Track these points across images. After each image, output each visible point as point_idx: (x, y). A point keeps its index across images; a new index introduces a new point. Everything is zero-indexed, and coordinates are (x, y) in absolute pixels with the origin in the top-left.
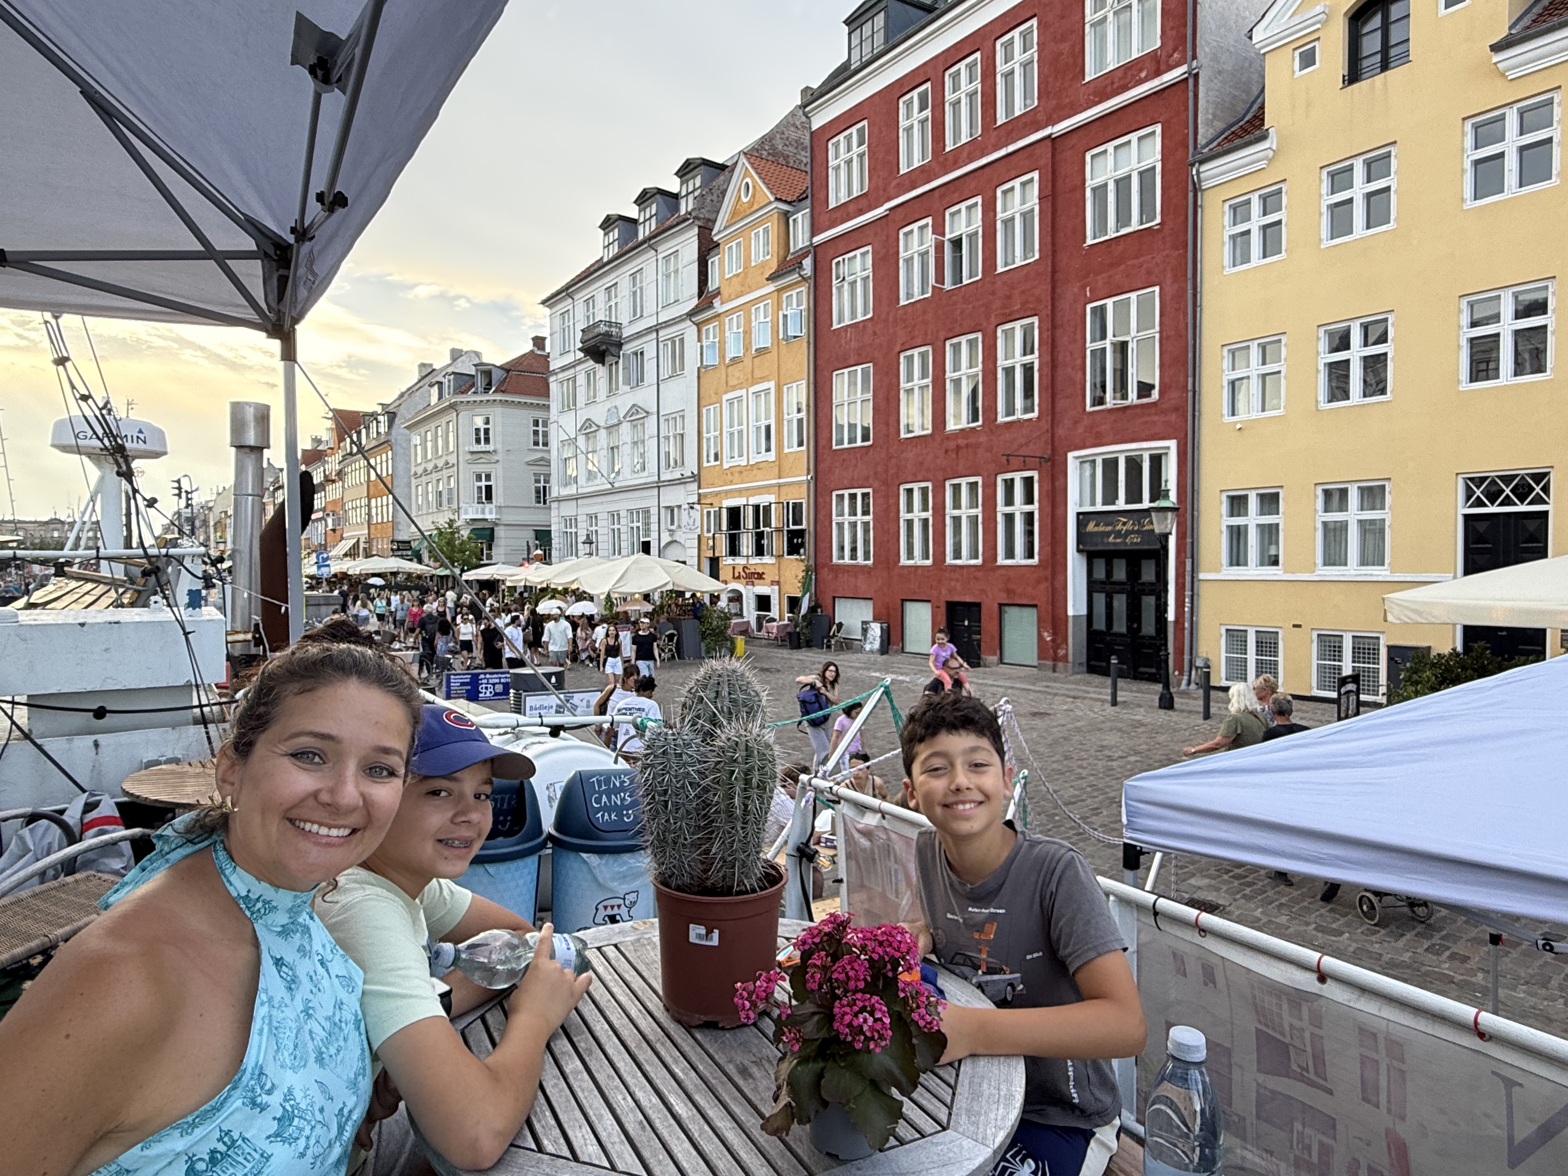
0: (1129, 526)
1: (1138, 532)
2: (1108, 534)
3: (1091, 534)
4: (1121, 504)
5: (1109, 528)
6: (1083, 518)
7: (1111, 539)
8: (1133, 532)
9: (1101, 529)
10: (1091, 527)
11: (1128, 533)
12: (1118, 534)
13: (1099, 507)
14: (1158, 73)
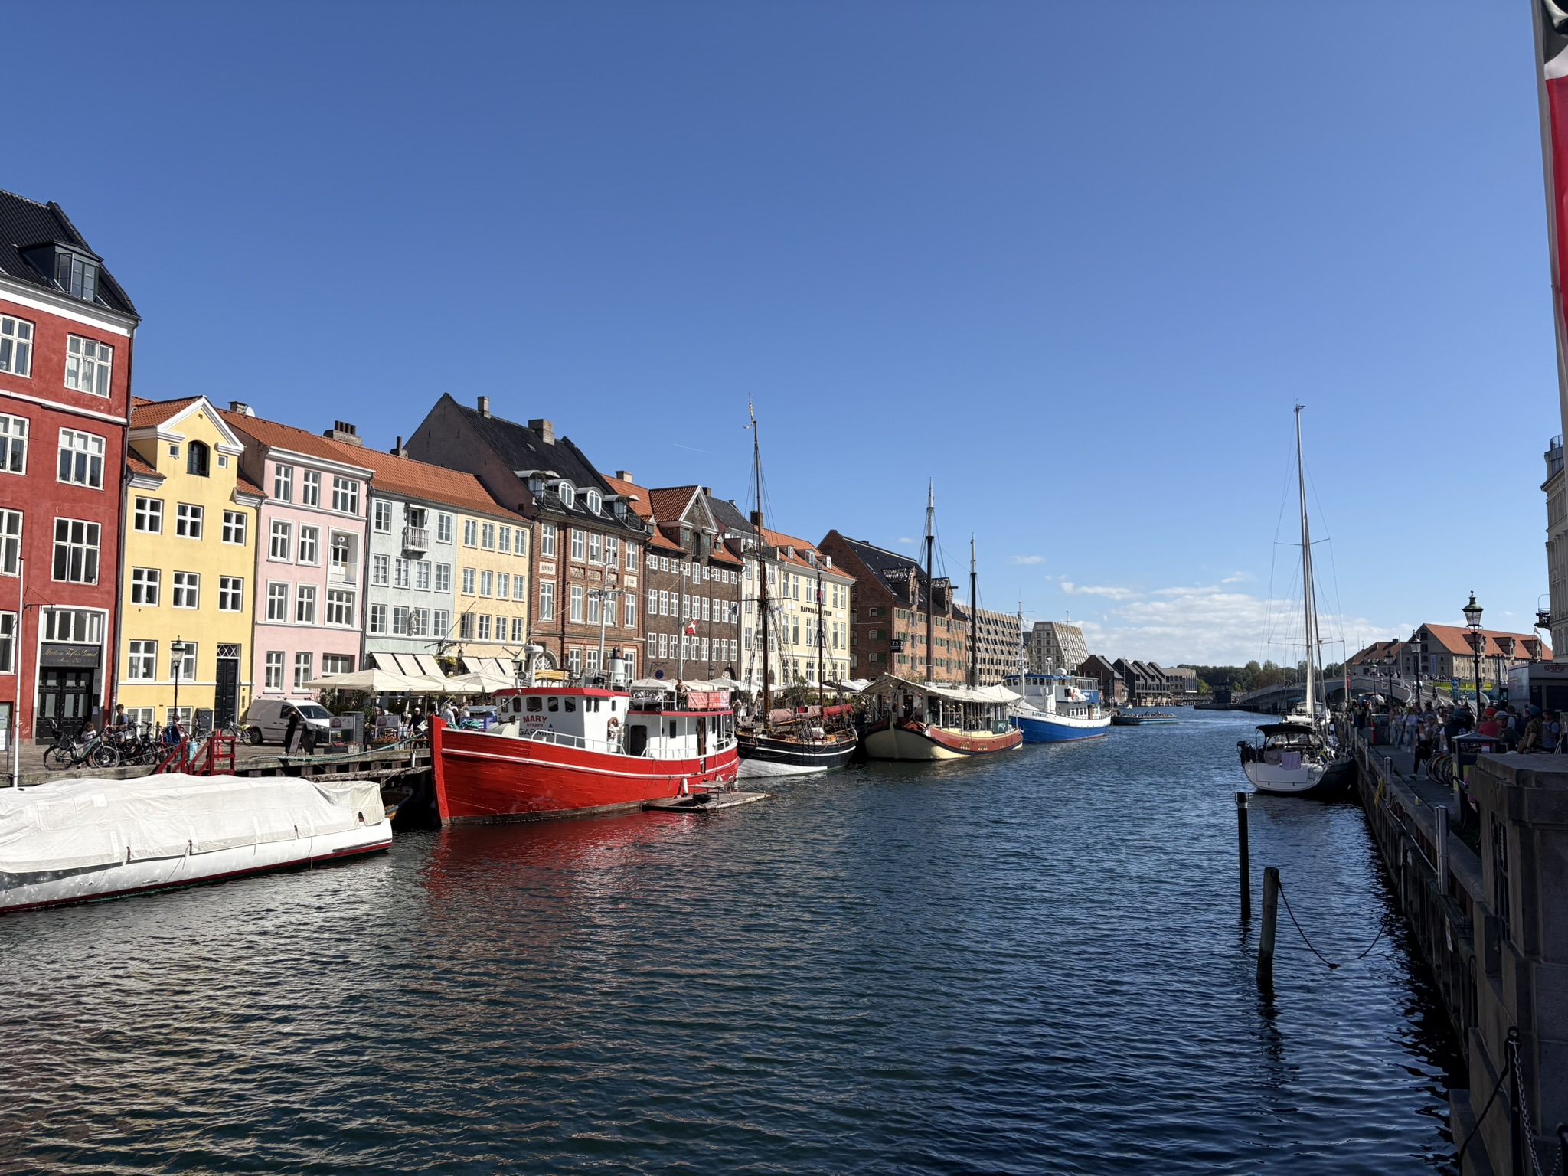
0: (73, 654)
1: (80, 657)
2: (61, 657)
3: (49, 657)
4: (71, 640)
5: (61, 654)
6: (45, 646)
7: (62, 660)
8: (76, 657)
9: (55, 654)
11: (73, 657)
12: (67, 658)
13: (56, 640)
14: (109, 413)
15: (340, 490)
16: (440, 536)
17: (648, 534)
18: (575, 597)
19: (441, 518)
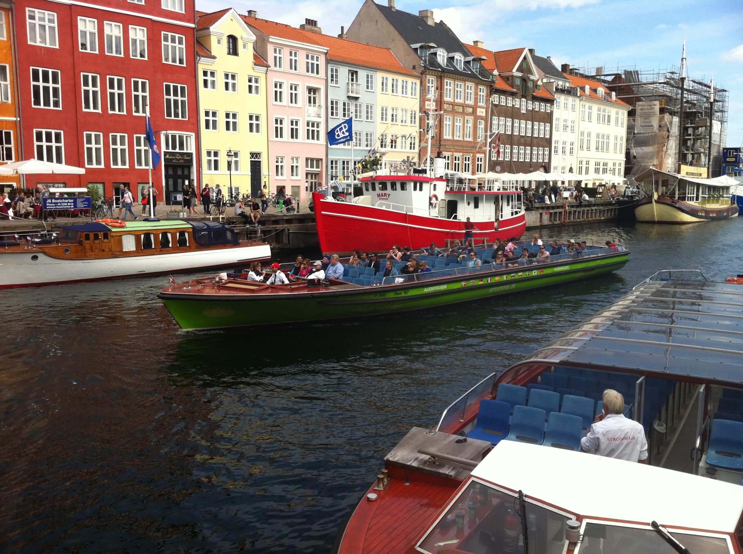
0: (180, 157)
1: (183, 159)
2: (173, 159)
3: (168, 159)
4: (177, 150)
5: (174, 157)
6: (166, 153)
7: (174, 161)
8: (181, 159)
9: (171, 157)
10: (167, 156)
11: (180, 159)
12: (177, 159)
13: (170, 150)
14: (185, 21)
15: (310, 61)
16: (368, 88)
17: (493, 82)
18: (447, 122)
19: (368, 76)
